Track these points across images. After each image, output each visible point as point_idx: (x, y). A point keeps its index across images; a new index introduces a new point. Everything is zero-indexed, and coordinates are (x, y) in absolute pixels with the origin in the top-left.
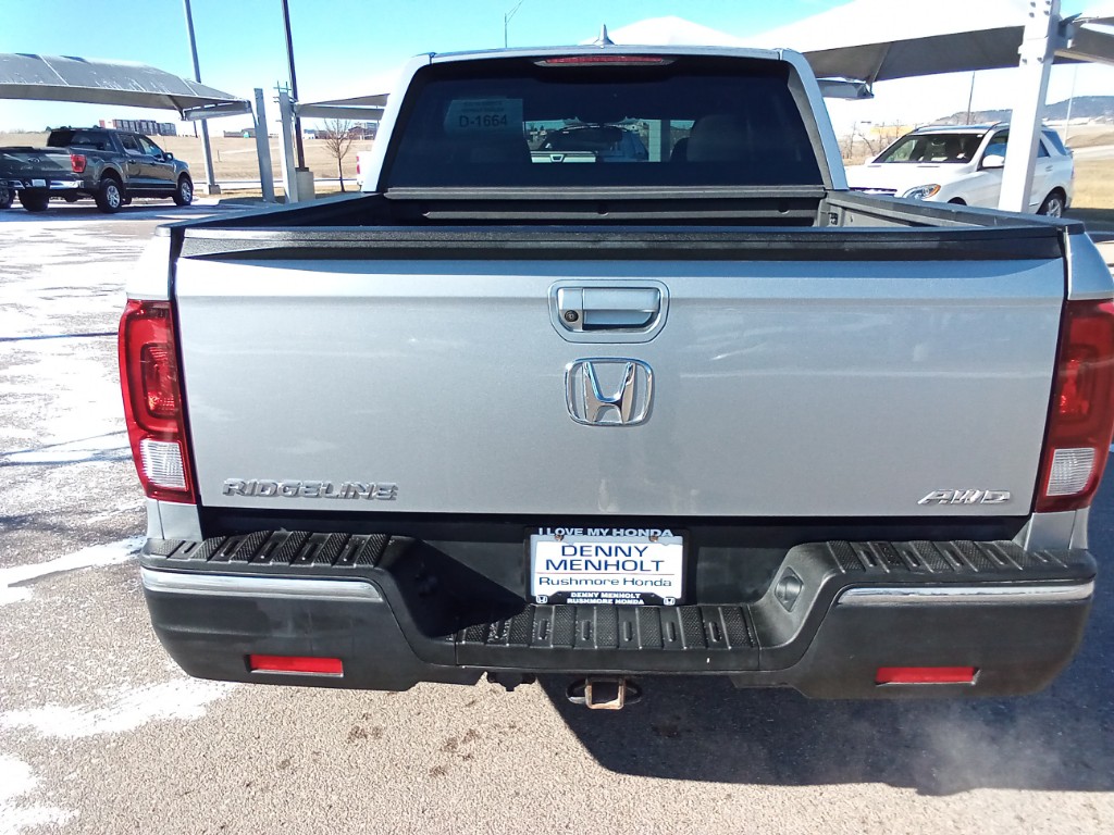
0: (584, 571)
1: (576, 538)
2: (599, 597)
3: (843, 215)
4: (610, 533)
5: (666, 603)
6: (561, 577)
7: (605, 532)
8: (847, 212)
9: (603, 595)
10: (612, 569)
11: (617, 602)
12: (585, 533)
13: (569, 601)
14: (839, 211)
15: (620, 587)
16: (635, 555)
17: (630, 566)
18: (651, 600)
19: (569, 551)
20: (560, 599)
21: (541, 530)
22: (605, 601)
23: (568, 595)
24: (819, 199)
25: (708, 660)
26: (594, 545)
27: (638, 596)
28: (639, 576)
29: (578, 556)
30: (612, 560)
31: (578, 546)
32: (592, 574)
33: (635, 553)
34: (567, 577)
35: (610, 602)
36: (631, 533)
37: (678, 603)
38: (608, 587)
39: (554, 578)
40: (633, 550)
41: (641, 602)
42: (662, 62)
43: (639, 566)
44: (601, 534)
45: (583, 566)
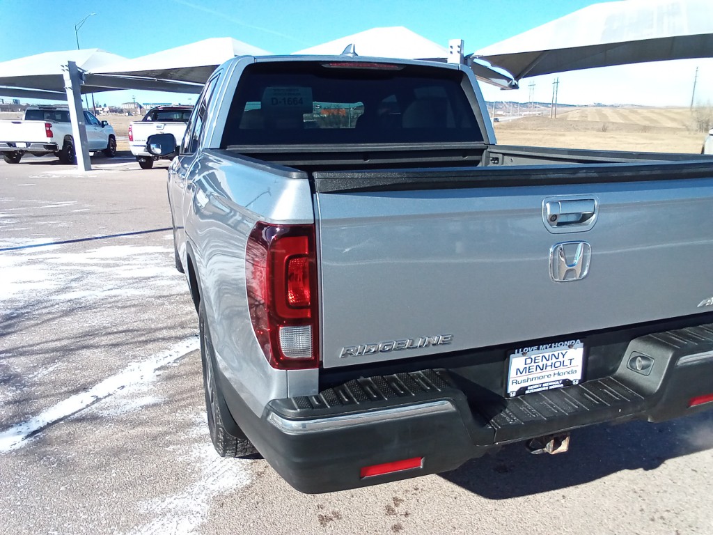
0: (535, 372)
1: (533, 353)
2: (542, 387)
3: (503, 159)
4: (551, 347)
5: (575, 383)
6: (522, 378)
7: (548, 346)
8: (506, 157)
9: (544, 385)
10: (549, 368)
11: (551, 388)
12: (538, 349)
13: (527, 392)
14: (500, 156)
15: (552, 379)
16: (561, 358)
17: (557, 364)
18: (567, 383)
19: (528, 361)
20: (522, 392)
21: (516, 351)
22: (544, 389)
23: (526, 388)
24: (483, 150)
25: (620, 410)
26: (541, 355)
27: (561, 382)
28: (562, 370)
29: (533, 364)
30: (549, 363)
31: (533, 357)
32: (539, 373)
33: (561, 356)
34: (526, 378)
35: (547, 388)
36: (561, 345)
37: (581, 382)
38: (546, 380)
39: (519, 379)
40: (560, 354)
41: (562, 385)
42: (397, 68)
43: (562, 364)
44: (546, 348)
45: (535, 370)
